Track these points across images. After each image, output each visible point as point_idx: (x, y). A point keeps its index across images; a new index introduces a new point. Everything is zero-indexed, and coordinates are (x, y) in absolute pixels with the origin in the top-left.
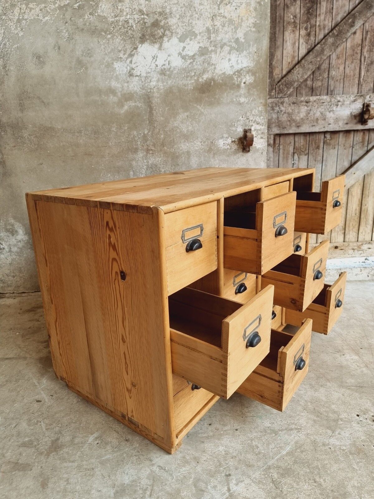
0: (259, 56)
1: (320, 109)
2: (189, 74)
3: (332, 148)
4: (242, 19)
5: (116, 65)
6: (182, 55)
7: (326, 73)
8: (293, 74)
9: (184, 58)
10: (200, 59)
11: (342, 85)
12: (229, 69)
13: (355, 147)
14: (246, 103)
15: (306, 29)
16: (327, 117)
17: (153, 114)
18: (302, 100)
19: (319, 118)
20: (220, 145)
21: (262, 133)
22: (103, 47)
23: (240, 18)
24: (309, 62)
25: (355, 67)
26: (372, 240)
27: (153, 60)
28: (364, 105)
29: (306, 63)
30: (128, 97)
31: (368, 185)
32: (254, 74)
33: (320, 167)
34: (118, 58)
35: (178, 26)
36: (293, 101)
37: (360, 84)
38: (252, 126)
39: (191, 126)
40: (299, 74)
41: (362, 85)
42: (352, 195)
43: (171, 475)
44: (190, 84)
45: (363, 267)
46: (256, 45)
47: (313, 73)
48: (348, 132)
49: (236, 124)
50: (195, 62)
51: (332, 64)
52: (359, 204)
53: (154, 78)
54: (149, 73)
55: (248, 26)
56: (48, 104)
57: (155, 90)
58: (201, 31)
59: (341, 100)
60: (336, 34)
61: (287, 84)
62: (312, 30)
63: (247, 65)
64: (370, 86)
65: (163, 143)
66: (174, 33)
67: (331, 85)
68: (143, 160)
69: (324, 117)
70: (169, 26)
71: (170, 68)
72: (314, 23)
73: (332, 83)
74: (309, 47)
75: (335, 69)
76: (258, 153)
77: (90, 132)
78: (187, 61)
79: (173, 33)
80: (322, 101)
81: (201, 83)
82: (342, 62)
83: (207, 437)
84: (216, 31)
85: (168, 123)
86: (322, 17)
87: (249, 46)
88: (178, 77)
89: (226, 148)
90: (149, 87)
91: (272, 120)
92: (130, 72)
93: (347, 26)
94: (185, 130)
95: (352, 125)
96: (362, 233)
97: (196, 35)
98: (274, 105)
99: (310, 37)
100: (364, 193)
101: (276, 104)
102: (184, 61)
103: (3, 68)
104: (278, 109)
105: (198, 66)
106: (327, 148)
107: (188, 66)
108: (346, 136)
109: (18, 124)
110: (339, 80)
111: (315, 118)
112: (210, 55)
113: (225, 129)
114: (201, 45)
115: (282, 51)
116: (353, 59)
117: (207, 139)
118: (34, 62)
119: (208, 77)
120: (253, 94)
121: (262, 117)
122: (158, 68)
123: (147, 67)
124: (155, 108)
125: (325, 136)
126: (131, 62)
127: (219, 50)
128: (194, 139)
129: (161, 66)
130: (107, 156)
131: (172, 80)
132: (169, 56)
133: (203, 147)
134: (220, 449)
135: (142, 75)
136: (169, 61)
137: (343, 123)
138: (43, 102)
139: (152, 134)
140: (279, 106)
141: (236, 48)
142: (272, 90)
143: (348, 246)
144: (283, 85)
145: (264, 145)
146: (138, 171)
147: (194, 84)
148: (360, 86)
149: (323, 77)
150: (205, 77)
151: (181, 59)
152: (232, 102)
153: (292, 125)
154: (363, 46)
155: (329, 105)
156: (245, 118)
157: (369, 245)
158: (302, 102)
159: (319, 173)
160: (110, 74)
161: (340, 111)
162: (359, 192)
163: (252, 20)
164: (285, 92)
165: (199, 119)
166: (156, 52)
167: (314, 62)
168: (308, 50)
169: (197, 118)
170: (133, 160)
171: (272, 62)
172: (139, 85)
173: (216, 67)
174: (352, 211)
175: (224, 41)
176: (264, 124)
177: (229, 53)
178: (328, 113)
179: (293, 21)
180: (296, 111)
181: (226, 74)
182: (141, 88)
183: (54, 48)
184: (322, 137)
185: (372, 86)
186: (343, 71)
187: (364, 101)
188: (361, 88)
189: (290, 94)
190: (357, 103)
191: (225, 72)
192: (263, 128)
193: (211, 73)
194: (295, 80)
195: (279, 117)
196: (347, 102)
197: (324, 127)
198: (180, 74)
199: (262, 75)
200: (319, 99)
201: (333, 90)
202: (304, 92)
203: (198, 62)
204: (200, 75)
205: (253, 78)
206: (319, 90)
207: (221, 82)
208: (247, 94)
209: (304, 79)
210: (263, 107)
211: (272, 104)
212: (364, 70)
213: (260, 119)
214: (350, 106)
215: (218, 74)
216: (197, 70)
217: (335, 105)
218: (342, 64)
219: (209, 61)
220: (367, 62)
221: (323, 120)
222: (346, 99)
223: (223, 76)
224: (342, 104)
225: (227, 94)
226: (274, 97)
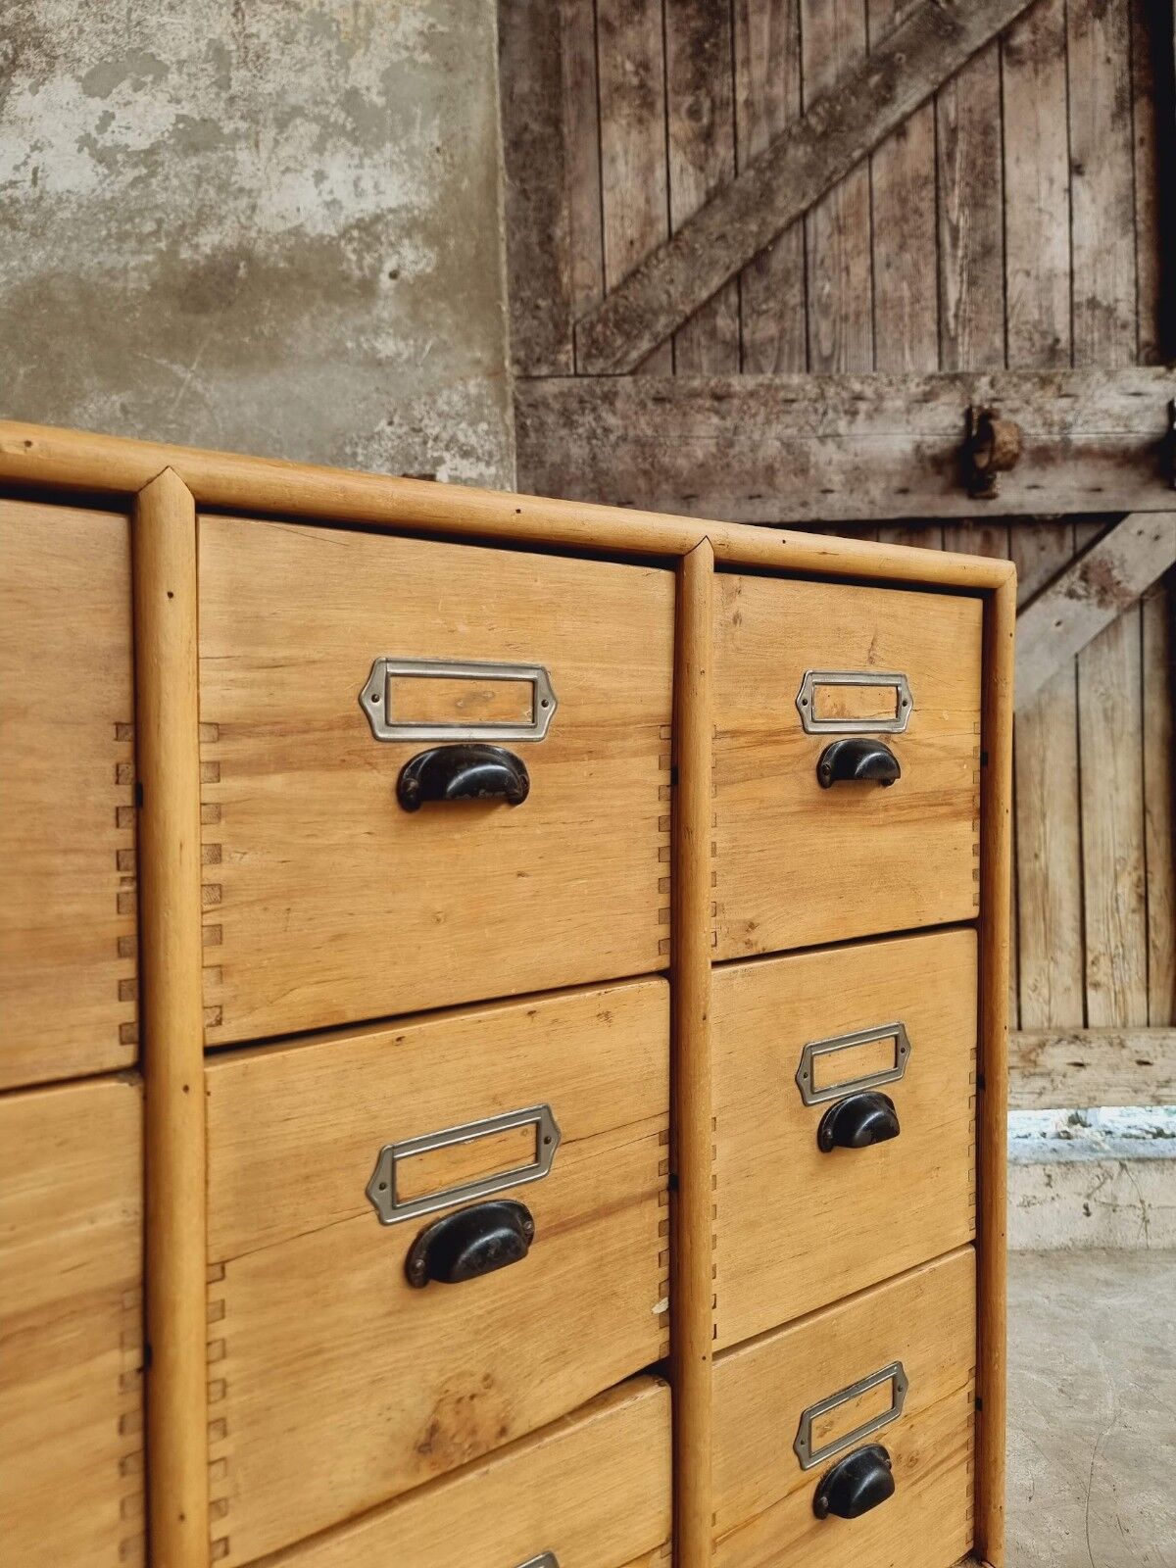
0: (453, 165)
1: (780, 427)
2: (128, 227)
4: (369, 16)
6: (99, 146)
7: (792, 286)
8: (646, 282)
9: (103, 157)
10: (180, 168)
11: (866, 336)
12: (318, 217)
14: (408, 361)
15: (694, 113)
16: (813, 459)
18: (695, 389)
19: (777, 466)
23: (362, 10)
24: (714, 236)
25: (916, 265)
26: (1086, 1025)
28: (968, 414)
29: (702, 239)
31: (1034, 763)
32: (434, 237)
35: (81, 31)
36: (658, 392)
37: (944, 333)
38: (439, 461)
40: (672, 281)
41: (954, 340)
44: (135, 269)
45: (1059, 1163)
46: (437, 122)
47: (738, 279)
49: (360, 450)
50: (160, 177)
51: (815, 250)
55: (397, 44)
58: (184, 55)
59: (869, 392)
60: (820, 129)
61: (624, 320)
62: (718, 120)
63: (405, 200)
64: (992, 343)
66: (62, 59)
67: (822, 336)
69: (802, 460)
70: (36, 30)
71: (41, 198)
72: (726, 92)
73: (823, 327)
74: (712, 183)
75: (830, 273)
78: (120, 173)
79: (56, 58)
80: (782, 395)
81: (190, 268)
82: (856, 246)
84: (258, 60)
86: (759, 71)
87: (408, 123)
88: (76, 238)
91: (567, 466)
93: (862, 99)
95: (926, 498)
96: (1035, 988)
97: (161, 71)
98: (574, 405)
99: (712, 144)
101: (581, 401)
102: (106, 172)
104: (594, 424)
105: (172, 193)
107: (125, 193)
110: (852, 319)
111: (760, 464)
112: (230, 153)
114: (186, 109)
115: (596, 196)
116: (903, 236)
119: (221, 241)
120: (438, 325)
121: (484, 426)
127: (269, 134)
131: (49, 248)
132: (34, 148)
136: (35, 172)
137: (887, 488)
140: (594, 409)
142: (560, 341)
144: (605, 325)
147: (157, 269)
148: (946, 344)
149: (784, 304)
150: (209, 240)
151: (94, 161)
152: (338, 352)
153: (657, 493)
154: (941, 184)
155: (816, 411)
156: (405, 429)
157: (1073, 1047)
158: (695, 394)
161: (866, 435)
163: (412, 23)
164: (619, 355)
165: (182, 425)
167: (734, 239)
168: (707, 193)
169: (170, 417)
173: (261, 202)
175: (293, 99)
176: (496, 458)
177: (319, 148)
178: (814, 445)
179: (635, 81)
180: (674, 433)
181: (307, 235)
185: (998, 342)
186: (866, 280)
187: (969, 398)
188: (953, 351)
189: (644, 360)
190: (941, 409)
191: (301, 225)
192: (497, 476)
193: (236, 225)
194: (656, 305)
195: (600, 456)
196: (895, 403)
197: (804, 504)
198: (86, 223)
199: (474, 243)
200: (769, 387)
201: (832, 356)
202: (705, 359)
203: (171, 176)
204: (183, 233)
205: (432, 255)
206: (772, 352)
207: (282, 265)
208: (408, 322)
209: (697, 304)
210: (485, 382)
211: (561, 400)
212: (958, 279)
213: (475, 432)
214: (911, 418)
215: (268, 233)
216: (169, 211)
217: (842, 415)
218: (859, 254)
219: (224, 177)
220: (966, 247)
221: (795, 475)
222: (887, 389)
223: (291, 242)
224: (872, 408)
225: (313, 317)
226: (572, 371)
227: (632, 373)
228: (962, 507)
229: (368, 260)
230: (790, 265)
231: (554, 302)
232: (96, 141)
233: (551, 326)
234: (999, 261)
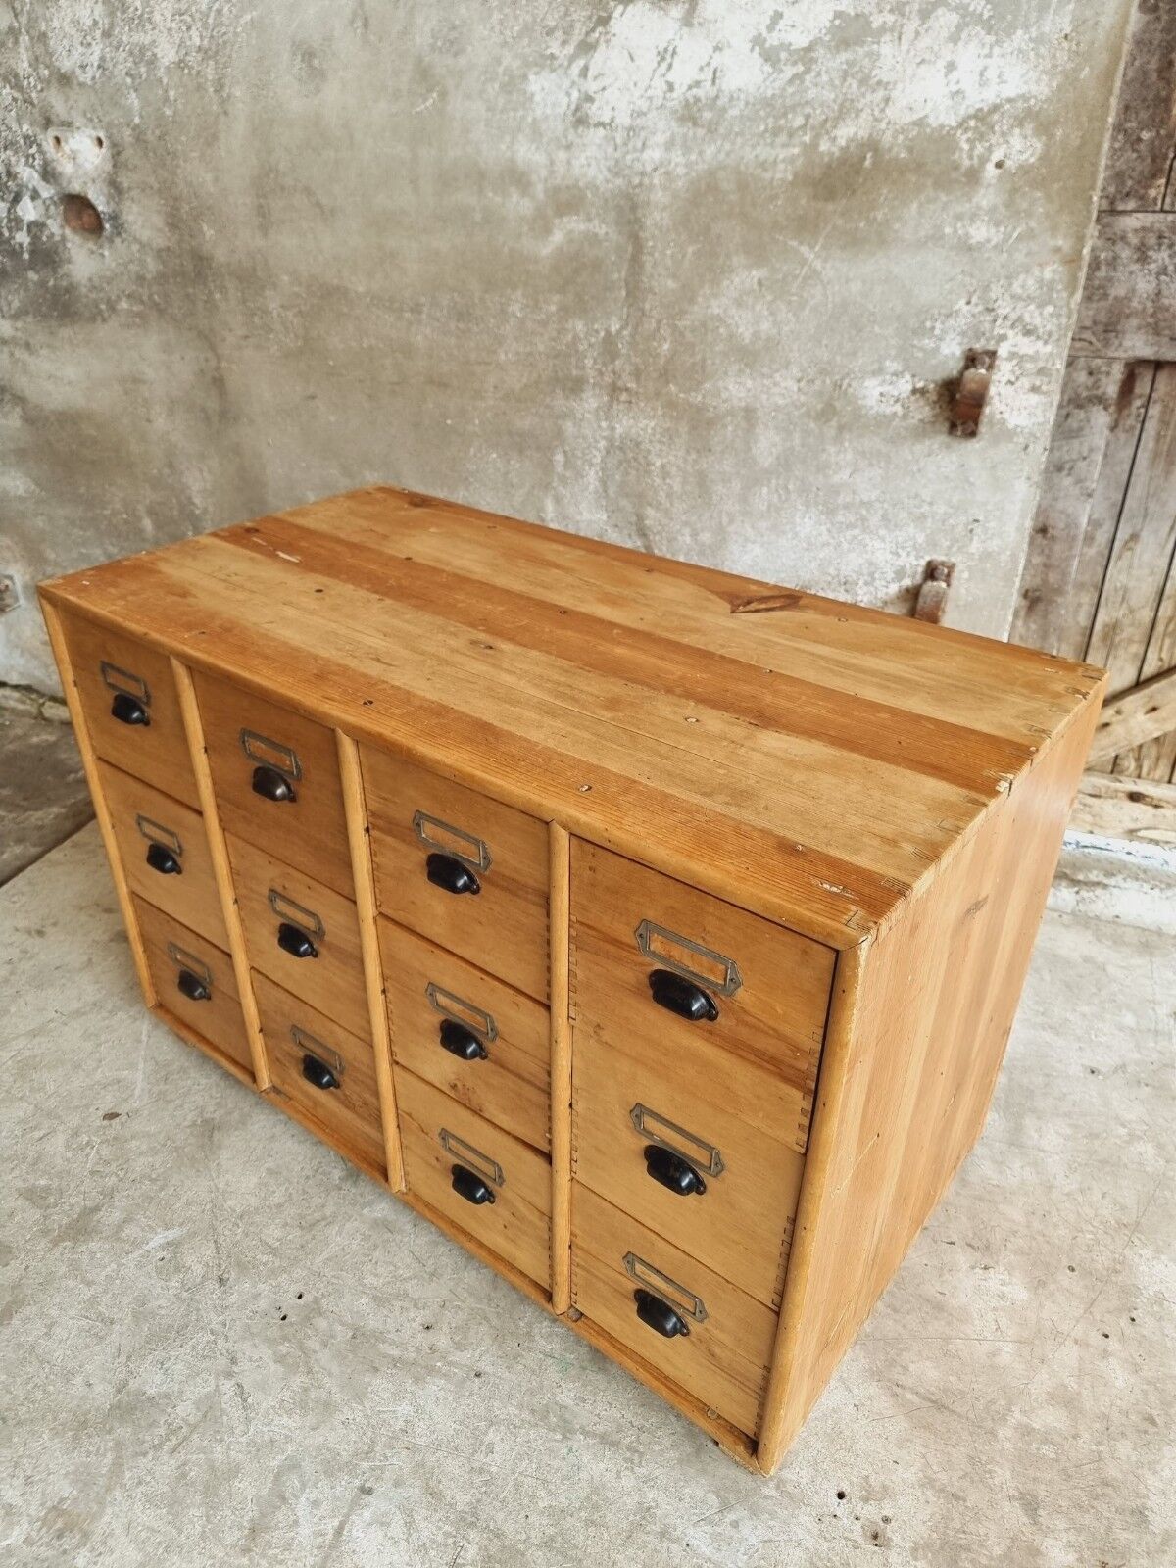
0: (1077, 53)
2: (782, 122)
5: (539, 84)
6: (768, 45)
9: (770, 56)
10: (830, 64)
12: (942, 108)
14: (995, 247)
17: (642, 266)
20: (865, 397)
21: (1041, 372)
22: (496, 16)
27: (659, 63)
30: (567, 200)
32: (1045, 127)
34: (542, 56)
38: (1003, 338)
39: (771, 319)
43: (248, 1420)
44: (784, 160)
46: (1071, 6)
49: (938, 325)
50: (813, 74)
53: (659, 134)
54: (642, 114)
56: (333, 211)
57: (656, 181)
63: (1024, 89)
65: (666, 371)
68: (598, 420)
71: (717, 97)
76: (1011, 446)
77: (445, 311)
78: (781, 71)
81: (826, 159)
83: (395, 1362)
85: (692, 300)
87: (1044, 9)
88: (740, 134)
89: (889, 410)
90: (638, 166)
91: (1130, 300)
92: (577, 109)
94: (745, 333)
98: (1152, 240)
101: (1161, 237)
102: (771, 70)
103: (216, 91)
104: (1167, 260)
105: (821, 91)
107: (784, 90)
109: (254, 270)
112: (875, 46)
113: (893, 342)
117: (823, 372)
118: (295, 70)
119: (855, 134)
120: (1029, 214)
122: (675, 95)
123: (637, 94)
124: (650, 244)
126: (585, 70)
127: (912, 26)
128: (775, 366)
129: (685, 88)
130: (490, 394)
131: (719, 143)
132: (717, 48)
133: (802, 398)
134: (399, 1409)
135: (618, 121)
136: (716, 71)
138: (318, 204)
139: (632, 336)
140: (1171, 246)
141: (986, 16)
142: (1154, 177)
145: (1041, 420)
146: (580, 454)
147: (799, 162)
150: (845, 133)
151: (761, 60)
152: (937, 237)
156: (980, 308)
160: (515, 118)
165: (801, 297)
166: (671, 37)
169: (793, 290)
170: (564, 416)
172: (606, 159)
173: (895, 94)
176: (1055, 337)
177: (954, 39)
181: (929, 126)
182: (609, 170)
183: (352, 22)
191: (926, 116)
192: (1051, 354)
193: (871, 118)
195: (1165, 292)
198: (749, 119)
203: (823, 73)
204: (824, 128)
205: (1039, 146)
207: (902, 155)
208: (1003, 210)
210: (1061, 268)
211: (1141, 235)
213: (1041, 314)
215: (895, 123)
216: (816, 106)
219: (867, 71)
225: (921, 205)
226: (1159, 207)
229: (979, 149)
231: (1158, 134)
232: (765, 40)
233: (1149, 160)
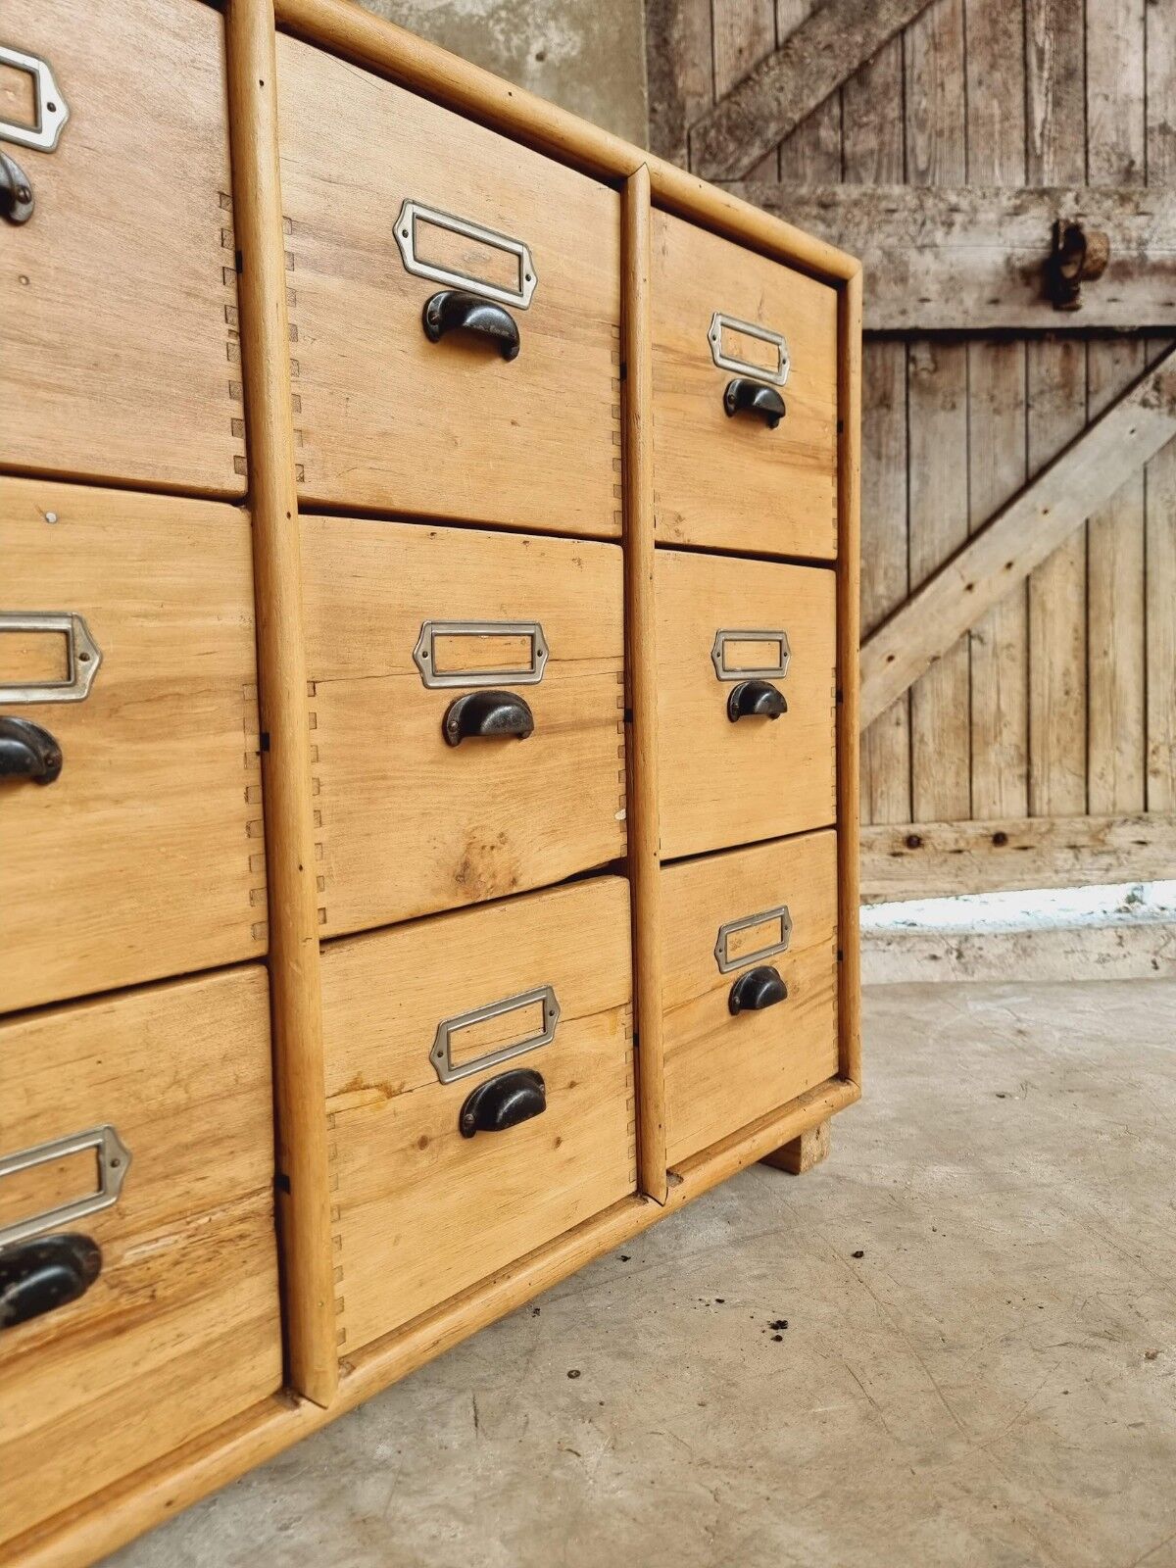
1: (882, 236)
3: (943, 407)
7: (891, 100)
8: (757, 88)
11: (960, 151)
13: (1037, 406)
16: (912, 269)
18: (802, 197)
19: (879, 274)
24: (821, 46)
25: (1005, 84)
26: (1146, 809)
28: (1055, 228)
29: (811, 48)
31: (1105, 566)
32: (579, 21)
33: (899, 485)
36: (768, 199)
37: (1031, 150)
40: (781, 89)
41: (1039, 158)
42: (1044, 610)
47: (841, 91)
48: (1000, 339)
51: (913, 67)
52: (1075, 649)
59: (964, 204)
61: (737, 127)
64: (1074, 162)
67: (918, 150)
69: (902, 269)
73: (920, 141)
75: (926, 88)
80: (884, 205)
82: (951, 63)
95: (1016, 309)
96: (1102, 776)
100: (1092, 597)
106: (921, 407)
108: (996, 360)
110: (946, 134)
115: (707, 5)
116: (993, 55)
125: (912, 353)
137: (979, 299)
142: (675, 145)
143: (1049, 831)
144: (719, 131)
148: (1032, 162)
149: (884, 117)
154: (1028, 8)
155: (915, 221)
157: (1137, 827)
158: (802, 202)
159: (897, 510)
161: (961, 246)
162: (1074, 597)
164: (731, 161)
167: (840, 49)
168: (813, 5)
171: (666, 34)
174: (1051, 680)
178: (912, 255)
181: (456, 14)
184: (900, 357)
185: (1080, 163)
186: (959, 97)
187: (1056, 213)
188: (1039, 169)
189: (754, 166)
190: (1030, 222)
191: (451, 4)
194: (766, 112)
196: (989, 215)
197: (904, 312)
199: (617, 28)
200: (872, 197)
201: (928, 169)
202: (809, 169)
205: (577, 38)
206: (872, 166)
209: (805, 112)
212: (1044, 99)
214: (1003, 230)
215: (418, 10)
217: (939, 225)
218: (953, 70)
220: (1051, 69)
221: (896, 283)
222: (981, 201)
223: (442, 20)
224: (967, 219)
227: (743, 179)
228: (1048, 318)
230: (890, 79)
231: (670, 106)
233: (667, 130)
234: (1080, 84)
